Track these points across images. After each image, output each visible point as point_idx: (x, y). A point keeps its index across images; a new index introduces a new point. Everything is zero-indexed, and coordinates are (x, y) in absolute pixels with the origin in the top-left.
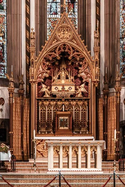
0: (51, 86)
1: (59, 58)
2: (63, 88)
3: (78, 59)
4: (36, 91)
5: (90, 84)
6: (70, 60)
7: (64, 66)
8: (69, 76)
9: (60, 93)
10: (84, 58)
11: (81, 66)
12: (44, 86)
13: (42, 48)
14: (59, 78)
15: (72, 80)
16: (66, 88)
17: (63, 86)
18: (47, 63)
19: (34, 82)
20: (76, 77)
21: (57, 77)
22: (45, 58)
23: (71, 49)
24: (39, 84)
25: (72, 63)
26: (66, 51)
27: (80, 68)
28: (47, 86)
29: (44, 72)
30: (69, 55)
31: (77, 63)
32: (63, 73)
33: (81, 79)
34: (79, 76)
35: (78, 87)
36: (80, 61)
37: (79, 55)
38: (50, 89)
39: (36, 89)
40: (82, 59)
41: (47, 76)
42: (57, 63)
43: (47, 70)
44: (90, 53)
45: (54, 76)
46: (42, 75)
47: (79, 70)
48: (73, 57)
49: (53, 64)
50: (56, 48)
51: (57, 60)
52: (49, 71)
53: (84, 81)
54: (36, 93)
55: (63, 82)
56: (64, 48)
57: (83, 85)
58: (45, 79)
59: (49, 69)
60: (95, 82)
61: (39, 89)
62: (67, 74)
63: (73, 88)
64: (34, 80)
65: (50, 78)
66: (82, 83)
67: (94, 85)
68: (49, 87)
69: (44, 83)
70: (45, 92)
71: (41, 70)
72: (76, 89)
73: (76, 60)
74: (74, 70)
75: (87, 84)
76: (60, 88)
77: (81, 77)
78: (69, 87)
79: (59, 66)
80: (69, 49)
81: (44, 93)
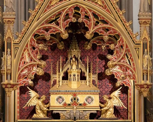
0: (48, 95)
1: (65, 36)
2: (75, 99)
3: (106, 38)
4: (17, 105)
5: (131, 91)
6: (89, 41)
7: (75, 52)
8: (87, 74)
9: (68, 109)
10: (119, 36)
11: (111, 52)
12: (33, 94)
13: (29, 15)
14: (66, 77)
15: (94, 82)
16: (82, 99)
17: (75, 95)
18: (41, 46)
19: (13, 86)
20: (101, 76)
21: (62, 75)
22: (35, 36)
23: (92, 17)
24: (23, 90)
25: (94, 47)
26: (80, 20)
27: (109, 57)
28: (41, 94)
29: (33, 66)
30: (87, 29)
31: (103, 47)
32: (74, 67)
33: (113, 79)
34: (108, 73)
35: (105, 98)
36: (110, 41)
37: (107, 30)
38: (47, 102)
39: (17, 100)
40: (115, 38)
41: (41, 72)
42: (61, 47)
43: (40, 60)
44: (131, 26)
45: (55, 73)
46: (29, 70)
47: (107, 60)
48: (96, 34)
49: (54, 48)
50: (60, 14)
51: (61, 39)
52: (43, 63)
53: (118, 84)
54: (17, 110)
55: (74, 85)
56: (77, 15)
57: (117, 93)
58: (36, 79)
59: (44, 58)
60: (141, 86)
61: (23, 101)
62: (84, 70)
63: (96, 98)
64: (12, 82)
65: (47, 77)
66: (115, 89)
67: (140, 93)
68: (44, 97)
69: (33, 88)
70: (35, 106)
71: (27, 60)
72: (102, 102)
73: (102, 40)
74: (98, 60)
75: (125, 90)
76: (68, 99)
77: (113, 76)
78: (86, 96)
79: (65, 53)
80: (87, 17)
81: (33, 110)
